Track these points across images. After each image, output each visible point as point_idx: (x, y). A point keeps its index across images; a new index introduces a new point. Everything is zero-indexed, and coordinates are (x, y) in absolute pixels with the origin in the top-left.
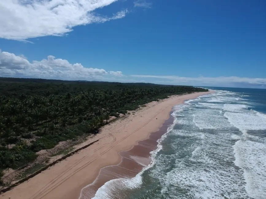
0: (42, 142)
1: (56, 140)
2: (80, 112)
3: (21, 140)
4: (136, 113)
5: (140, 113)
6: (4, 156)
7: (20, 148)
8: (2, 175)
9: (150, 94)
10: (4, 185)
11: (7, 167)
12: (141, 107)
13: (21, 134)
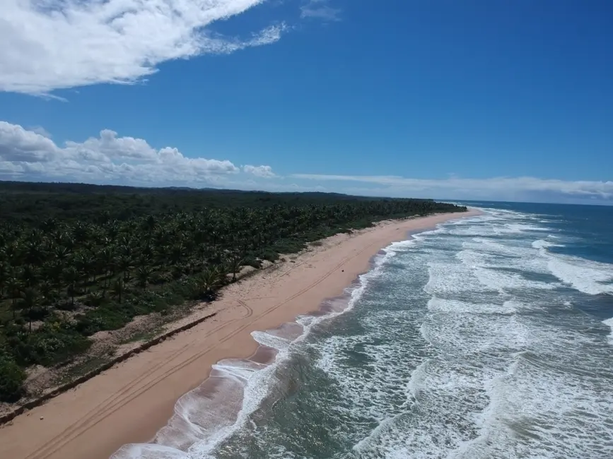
0: (99, 317)
1: (128, 313)
2: (177, 255)
3: (54, 314)
4: (300, 258)
5: (309, 258)
6: (26, 343)
7: (55, 328)
8: (25, 377)
9: (333, 217)
10: (30, 396)
11: (33, 362)
12: (309, 247)
13: (54, 302)
